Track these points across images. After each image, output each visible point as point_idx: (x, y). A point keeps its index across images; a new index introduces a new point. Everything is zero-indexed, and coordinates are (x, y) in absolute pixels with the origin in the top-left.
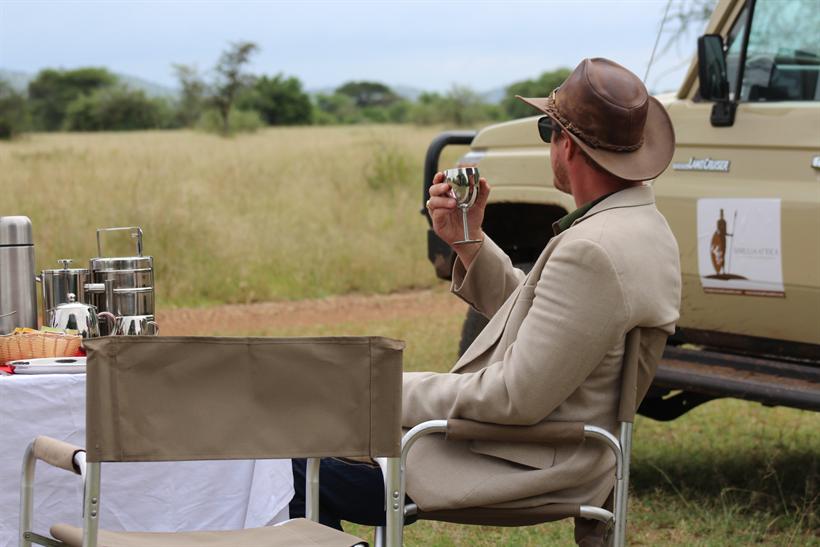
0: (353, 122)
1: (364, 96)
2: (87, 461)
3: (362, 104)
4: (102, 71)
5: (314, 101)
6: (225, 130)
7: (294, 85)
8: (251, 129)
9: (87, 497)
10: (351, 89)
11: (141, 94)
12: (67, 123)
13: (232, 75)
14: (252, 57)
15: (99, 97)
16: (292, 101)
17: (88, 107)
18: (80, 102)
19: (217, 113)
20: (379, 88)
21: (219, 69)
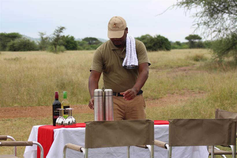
0: (88, 49)
1: (91, 41)
2: (169, 146)
3: (90, 44)
4: (17, 34)
5: (77, 43)
6: (55, 52)
7: (72, 38)
8: (62, 51)
9: (169, 154)
10: (87, 39)
11: (29, 40)
12: (8, 49)
13: (58, 36)
14: (64, 31)
15: (17, 41)
16: (72, 43)
17: (14, 44)
18: (12, 42)
19: (53, 47)
20: (95, 39)
21: (54, 34)
